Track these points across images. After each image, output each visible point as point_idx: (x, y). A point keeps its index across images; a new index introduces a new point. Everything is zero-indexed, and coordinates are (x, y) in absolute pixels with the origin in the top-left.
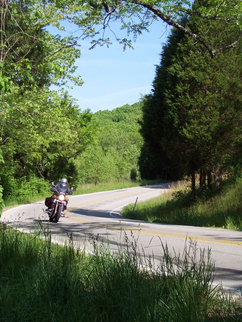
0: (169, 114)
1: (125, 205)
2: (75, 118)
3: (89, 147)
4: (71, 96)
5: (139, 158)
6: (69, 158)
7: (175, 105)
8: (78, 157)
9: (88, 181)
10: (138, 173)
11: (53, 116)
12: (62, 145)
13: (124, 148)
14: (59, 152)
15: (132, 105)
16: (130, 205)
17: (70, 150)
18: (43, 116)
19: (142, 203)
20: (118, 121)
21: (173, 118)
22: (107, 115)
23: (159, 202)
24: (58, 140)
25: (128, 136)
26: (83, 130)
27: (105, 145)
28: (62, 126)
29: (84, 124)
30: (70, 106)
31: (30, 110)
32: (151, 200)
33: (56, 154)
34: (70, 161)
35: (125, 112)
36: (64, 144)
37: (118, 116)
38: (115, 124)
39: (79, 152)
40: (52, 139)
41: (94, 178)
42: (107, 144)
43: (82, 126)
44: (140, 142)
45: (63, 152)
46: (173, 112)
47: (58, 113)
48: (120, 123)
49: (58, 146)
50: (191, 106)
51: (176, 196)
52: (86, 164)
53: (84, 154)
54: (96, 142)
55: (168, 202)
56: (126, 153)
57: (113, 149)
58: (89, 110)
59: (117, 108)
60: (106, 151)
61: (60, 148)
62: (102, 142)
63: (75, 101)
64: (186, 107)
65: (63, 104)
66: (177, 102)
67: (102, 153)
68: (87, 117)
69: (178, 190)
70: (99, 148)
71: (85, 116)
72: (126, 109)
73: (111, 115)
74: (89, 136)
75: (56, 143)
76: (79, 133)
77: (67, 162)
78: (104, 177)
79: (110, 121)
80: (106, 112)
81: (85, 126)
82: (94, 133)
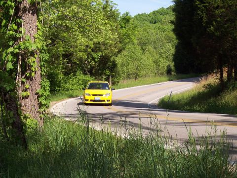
0: (199, 14)
1: (161, 97)
2: (116, 21)
3: (129, 46)
4: (111, 2)
5: (174, 55)
6: (111, 57)
7: (203, 6)
8: (119, 55)
9: (129, 76)
10: (173, 68)
11: (96, 19)
12: (104, 45)
13: (161, 46)
14: (102, 52)
15: (167, 9)
16: (165, 96)
17: (112, 50)
18: (86, 19)
19: (177, 95)
20: (155, 23)
21: (202, 18)
22: (145, 18)
23: (192, 94)
24: (101, 40)
25: (164, 35)
26: (124, 31)
27: (143, 44)
28: (104, 29)
29: (123, 25)
30: (111, 10)
31: (75, 14)
32: (184, 92)
33: (100, 54)
34: (112, 59)
35: (161, 14)
36: (107, 44)
37: (155, 18)
38: (152, 26)
39: (120, 51)
40: (96, 40)
41: (134, 74)
42: (145, 44)
43: (122, 27)
44: (175, 41)
45: (106, 51)
46: (202, 12)
47: (100, 17)
48: (157, 24)
49: (102, 46)
50: (218, 6)
51: (206, 88)
52: (127, 61)
53: (125, 53)
54: (135, 41)
55: (199, 94)
56: (162, 51)
57: (151, 48)
58: (127, 13)
59: (154, 12)
60: (144, 50)
61: (103, 48)
62: (140, 42)
63: (115, 6)
64: (214, 7)
65: (104, 8)
66: (205, 3)
67: (141, 52)
68: (127, 19)
69: (208, 83)
70: (139, 47)
71: (124, 19)
72: (161, 12)
73: (149, 18)
74: (128, 36)
75: (99, 43)
76: (119, 34)
77: (109, 59)
78: (143, 73)
79: (147, 23)
80: (144, 15)
81: (125, 27)
82: (133, 34)
